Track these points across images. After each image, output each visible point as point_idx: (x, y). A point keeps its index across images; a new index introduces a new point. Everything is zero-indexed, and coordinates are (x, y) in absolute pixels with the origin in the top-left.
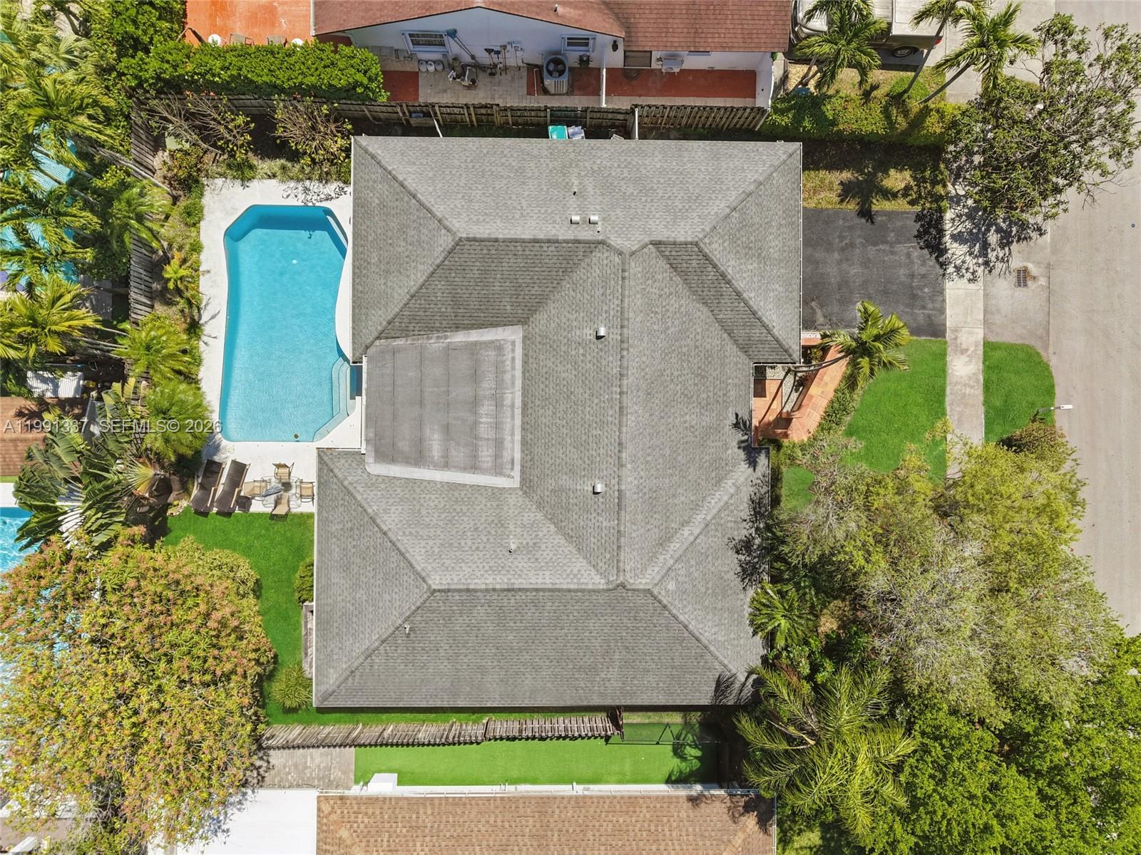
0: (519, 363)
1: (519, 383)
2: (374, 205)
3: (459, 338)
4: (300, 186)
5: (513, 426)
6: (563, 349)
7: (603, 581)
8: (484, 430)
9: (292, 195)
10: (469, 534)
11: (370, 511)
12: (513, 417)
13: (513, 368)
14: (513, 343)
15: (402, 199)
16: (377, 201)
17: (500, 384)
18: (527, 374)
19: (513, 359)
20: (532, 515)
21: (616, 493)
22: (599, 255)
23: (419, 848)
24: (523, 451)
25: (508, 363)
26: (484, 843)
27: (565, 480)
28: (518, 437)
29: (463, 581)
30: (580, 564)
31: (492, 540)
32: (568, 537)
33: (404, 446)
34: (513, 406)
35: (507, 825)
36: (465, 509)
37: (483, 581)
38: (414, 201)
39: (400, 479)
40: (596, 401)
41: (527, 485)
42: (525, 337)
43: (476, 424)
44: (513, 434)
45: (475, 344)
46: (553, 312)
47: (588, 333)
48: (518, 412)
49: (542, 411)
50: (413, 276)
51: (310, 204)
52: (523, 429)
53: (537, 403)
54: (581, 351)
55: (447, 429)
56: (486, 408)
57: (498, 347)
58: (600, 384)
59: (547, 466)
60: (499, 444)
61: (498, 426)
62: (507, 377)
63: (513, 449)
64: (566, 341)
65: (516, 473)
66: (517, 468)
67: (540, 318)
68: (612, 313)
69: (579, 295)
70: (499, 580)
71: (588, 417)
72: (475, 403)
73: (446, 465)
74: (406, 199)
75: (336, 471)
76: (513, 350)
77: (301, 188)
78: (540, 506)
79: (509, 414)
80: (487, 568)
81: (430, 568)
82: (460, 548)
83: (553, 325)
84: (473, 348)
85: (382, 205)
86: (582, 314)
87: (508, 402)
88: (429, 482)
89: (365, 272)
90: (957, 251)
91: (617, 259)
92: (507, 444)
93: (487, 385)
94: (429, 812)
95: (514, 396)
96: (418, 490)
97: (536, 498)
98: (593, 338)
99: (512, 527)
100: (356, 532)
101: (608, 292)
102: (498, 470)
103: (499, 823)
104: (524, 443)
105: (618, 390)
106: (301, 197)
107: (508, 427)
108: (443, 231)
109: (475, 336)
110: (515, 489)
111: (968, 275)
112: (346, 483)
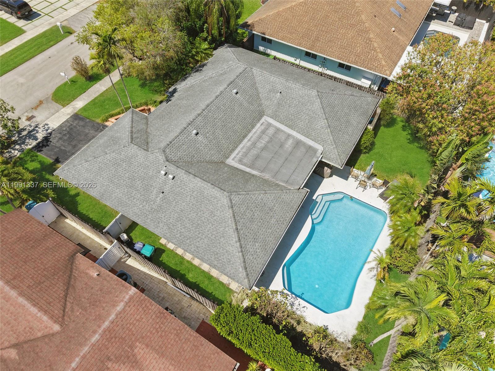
0: (236, 152)
1: (241, 146)
2: (260, 244)
3: (254, 172)
4: (294, 309)
5: (254, 134)
6: (214, 142)
7: (253, 70)
8: (266, 139)
9: (301, 306)
10: (293, 105)
11: (329, 130)
12: (252, 137)
13: (239, 152)
14: (233, 159)
15: (244, 234)
16: (257, 245)
17: (249, 149)
18: (236, 146)
19: (237, 154)
20: (265, 103)
21: (230, 86)
22: (173, 159)
23: (359, 50)
24: (256, 125)
25: (240, 154)
26: (336, 44)
27: (245, 104)
28: (254, 130)
29: (304, 89)
30: (258, 79)
31: (286, 99)
32: (256, 89)
33: (303, 149)
34: (249, 140)
35: (326, 47)
36: (290, 116)
37: (296, 86)
38: (239, 228)
39: (311, 139)
40: (215, 116)
41: (261, 114)
42: (227, 158)
43: (268, 142)
44: (255, 132)
45: (249, 167)
46: (208, 157)
47: (200, 137)
48: (248, 137)
49: (239, 130)
50: (260, 197)
51: (293, 296)
52: (250, 131)
53: (238, 134)
54: (208, 135)
55: (281, 146)
56: (260, 145)
57: (240, 161)
58: (209, 120)
59: (249, 114)
60: (263, 132)
61: (260, 137)
62: (244, 150)
63: (259, 128)
64: (211, 143)
65: (263, 120)
66: (261, 122)
67: (215, 158)
68: (185, 136)
69: (193, 153)
70: (290, 84)
71: (222, 114)
72: (264, 149)
73: (289, 136)
74: (242, 232)
75: (337, 153)
76: (235, 157)
77: (295, 308)
78: (260, 105)
79: (252, 139)
80: (293, 90)
81: (314, 98)
82: (299, 102)
83: (212, 152)
84: (251, 166)
85: (255, 240)
86: (198, 146)
87: (250, 143)
88: (299, 133)
89: (282, 220)
90: (40, 136)
91: (167, 151)
92: (260, 130)
93: (254, 152)
94: (351, 59)
95: (246, 143)
96: (305, 131)
97: (261, 108)
98: (200, 135)
99: (276, 102)
100: (338, 129)
101: (180, 144)
102: (270, 125)
103: (329, 48)
104: (253, 127)
105: (204, 112)
106: (296, 303)
107: (256, 135)
108: (234, 202)
109: (248, 170)
110: (267, 116)
111: (46, 126)
112: (335, 146)
